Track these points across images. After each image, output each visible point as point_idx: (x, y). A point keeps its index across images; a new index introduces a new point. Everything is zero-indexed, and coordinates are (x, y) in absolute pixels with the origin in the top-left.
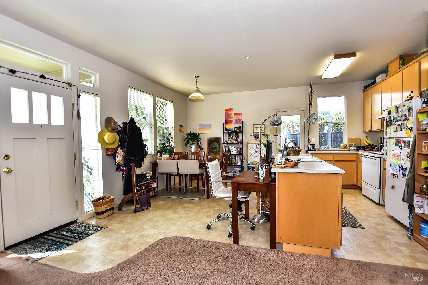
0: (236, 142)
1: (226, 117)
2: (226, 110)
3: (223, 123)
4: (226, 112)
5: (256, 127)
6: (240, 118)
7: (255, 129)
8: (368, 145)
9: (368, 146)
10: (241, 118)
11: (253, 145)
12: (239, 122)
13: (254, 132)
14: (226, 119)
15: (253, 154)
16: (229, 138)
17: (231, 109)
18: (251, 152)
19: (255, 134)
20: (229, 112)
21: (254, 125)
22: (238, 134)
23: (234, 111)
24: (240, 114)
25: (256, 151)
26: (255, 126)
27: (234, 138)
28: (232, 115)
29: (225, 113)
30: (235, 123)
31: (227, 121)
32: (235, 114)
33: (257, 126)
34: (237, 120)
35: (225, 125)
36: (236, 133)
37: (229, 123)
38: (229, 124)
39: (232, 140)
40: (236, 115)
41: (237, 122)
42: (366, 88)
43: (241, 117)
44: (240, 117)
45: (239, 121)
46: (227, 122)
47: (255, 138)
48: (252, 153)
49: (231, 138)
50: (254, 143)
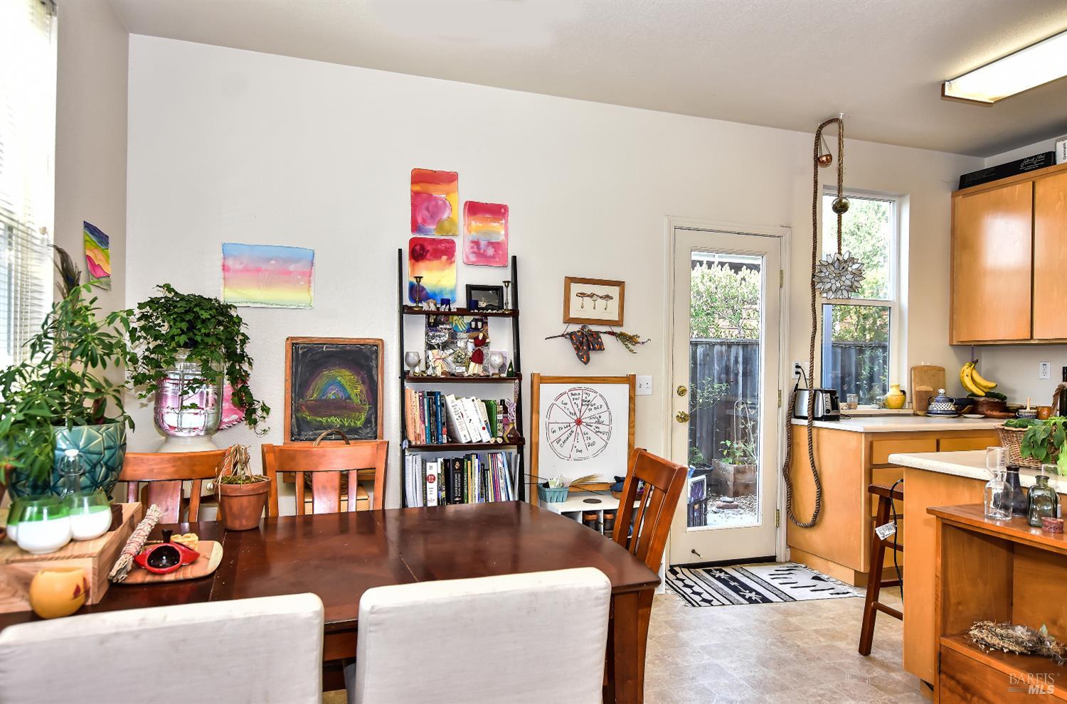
0: (474, 369)
1: (420, 220)
2: (420, 177)
3: (400, 251)
4: (417, 188)
5: (582, 295)
6: (498, 233)
7: (575, 302)
8: (984, 394)
10: (506, 235)
11: (566, 387)
12: (493, 257)
13: (568, 320)
14: (415, 227)
15: (563, 438)
16: (430, 347)
17: (450, 178)
18: (556, 427)
19: (575, 328)
20: (439, 192)
21: (570, 280)
22: (485, 324)
23: (467, 191)
24: (497, 211)
25: (579, 422)
26: (576, 288)
27: (461, 344)
28: (457, 211)
29: (415, 196)
30: (473, 258)
31: (423, 248)
32: (474, 209)
33: (588, 289)
34: (483, 244)
35: (413, 266)
36: (476, 321)
37: (437, 254)
38: (435, 263)
39: (450, 359)
40: (479, 216)
41: (485, 253)
42: (968, 182)
43: (503, 232)
44: (496, 229)
45: (490, 252)
46: (419, 251)
47: (577, 349)
48: (558, 433)
49: (444, 346)
50: (573, 380)
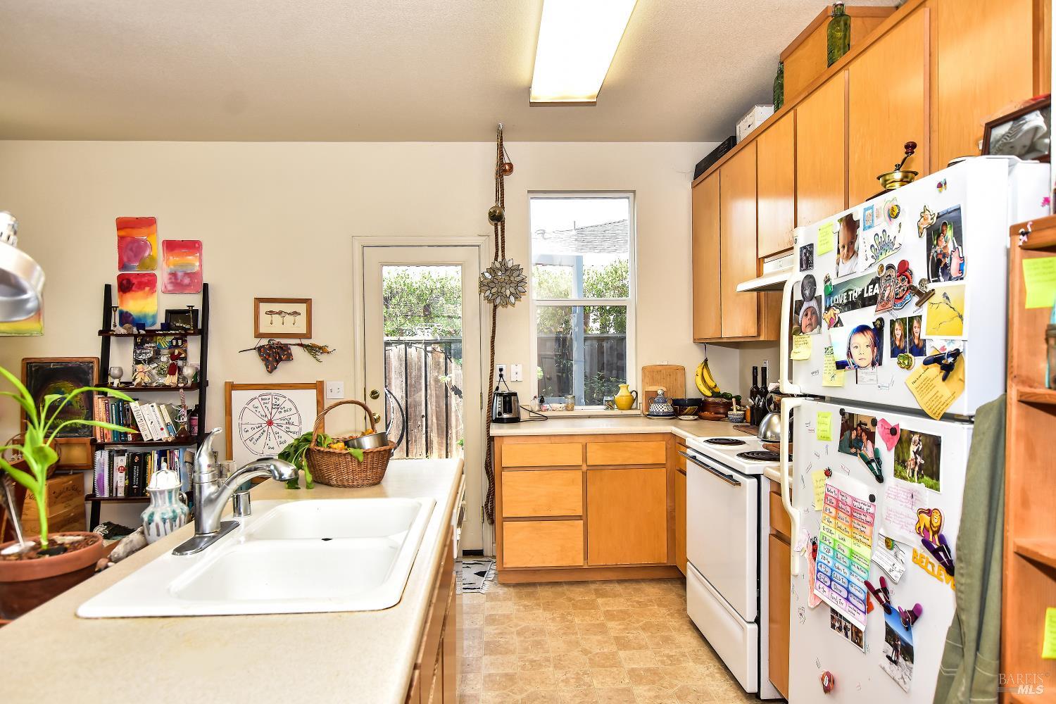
0: (170, 380)
1: (125, 259)
2: (124, 225)
3: (108, 288)
4: (122, 233)
5: (271, 313)
6: (193, 265)
7: (264, 319)
8: (710, 394)
9: (710, 400)
10: (201, 266)
11: (256, 393)
12: (189, 285)
13: (259, 335)
14: (122, 266)
15: (256, 437)
16: (138, 362)
17: (150, 222)
18: (248, 427)
19: (264, 342)
20: (141, 235)
21: (259, 300)
22: (184, 341)
23: (167, 230)
24: (192, 246)
25: (270, 423)
26: (264, 307)
27: (164, 359)
28: (157, 250)
29: (121, 239)
30: (170, 287)
31: (129, 281)
32: (171, 246)
33: (276, 307)
34: (180, 274)
35: (121, 297)
36: (177, 339)
37: (141, 286)
38: (140, 294)
39: (154, 372)
40: (176, 251)
41: (178, 284)
43: (197, 264)
44: (192, 261)
45: (187, 281)
46: (126, 285)
47: (265, 360)
48: (251, 433)
49: (150, 361)
50: (263, 387)
